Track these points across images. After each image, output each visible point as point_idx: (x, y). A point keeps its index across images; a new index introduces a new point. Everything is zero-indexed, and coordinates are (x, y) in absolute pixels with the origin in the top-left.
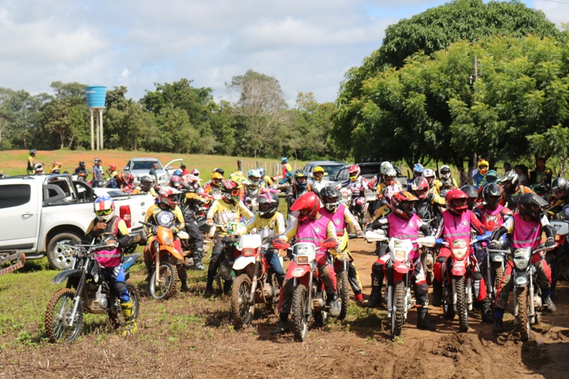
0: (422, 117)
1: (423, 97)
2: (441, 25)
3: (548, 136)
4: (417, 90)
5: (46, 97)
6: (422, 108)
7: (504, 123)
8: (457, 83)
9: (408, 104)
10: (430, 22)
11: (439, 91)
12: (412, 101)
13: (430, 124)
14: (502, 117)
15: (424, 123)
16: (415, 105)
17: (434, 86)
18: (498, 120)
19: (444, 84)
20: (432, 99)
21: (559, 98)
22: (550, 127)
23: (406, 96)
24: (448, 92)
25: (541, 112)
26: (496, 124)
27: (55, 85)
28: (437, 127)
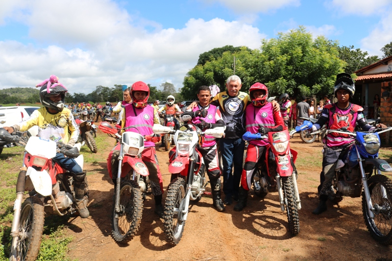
0: (212, 82)
1: (212, 73)
2: (219, 53)
3: (276, 84)
4: (210, 71)
5: (113, 89)
6: (212, 78)
7: (253, 78)
9: (206, 76)
10: (215, 52)
11: (219, 71)
12: (208, 75)
14: (252, 75)
16: (208, 77)
17: (217, 69)
18: (250, 76)
19: (221, 68)
20: (216, 74)
21: (281, 65)
22: (277, 79)
23: (206, 73)
25: (272, 71)
26: (249, 78)
27: (115, 85)
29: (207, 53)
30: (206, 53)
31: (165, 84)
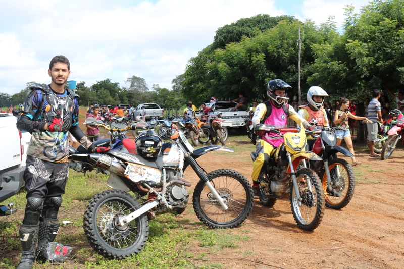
0: (262, 69)
1: (263, 55)
4: (257, 52)
6: (263, 63)
8: (286, 46)
9: (253, 60)
10: (243, 25)
11: (273, 52)
12: (255, 58)
13: (268, 74)
15: (263, 73)
16: (258, 60)
17: (270, 48)
19: (277, 47)
20: (268, 56)
23: (250, 56)
24: (280, 52)
28: (273, 76)
29: (230, 26)
30: (227, 26)
31: (133, 79)
